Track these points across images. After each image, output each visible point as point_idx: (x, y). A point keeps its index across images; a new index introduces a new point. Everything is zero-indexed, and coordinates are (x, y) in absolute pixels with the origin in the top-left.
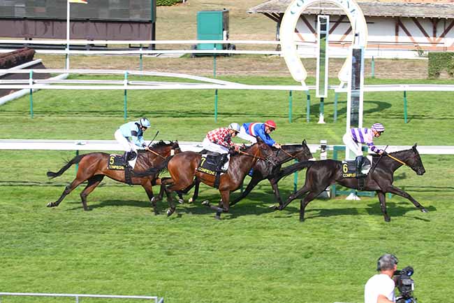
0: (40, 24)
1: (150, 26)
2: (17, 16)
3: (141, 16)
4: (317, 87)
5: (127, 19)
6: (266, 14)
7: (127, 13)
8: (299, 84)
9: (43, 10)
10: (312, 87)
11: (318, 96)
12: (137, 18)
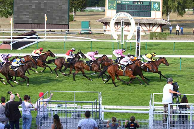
0: (36, 25)
1: (68, 25)
2: (29, 23)
3: (65, 23)
4: (121, 41)
5: (61, 24)
6: (101, 22)
7: (61, 22)
8: (115, 40)
9: (37, 21)
10: (119, 41)
11: (121, 43)
12: (64, 23)
